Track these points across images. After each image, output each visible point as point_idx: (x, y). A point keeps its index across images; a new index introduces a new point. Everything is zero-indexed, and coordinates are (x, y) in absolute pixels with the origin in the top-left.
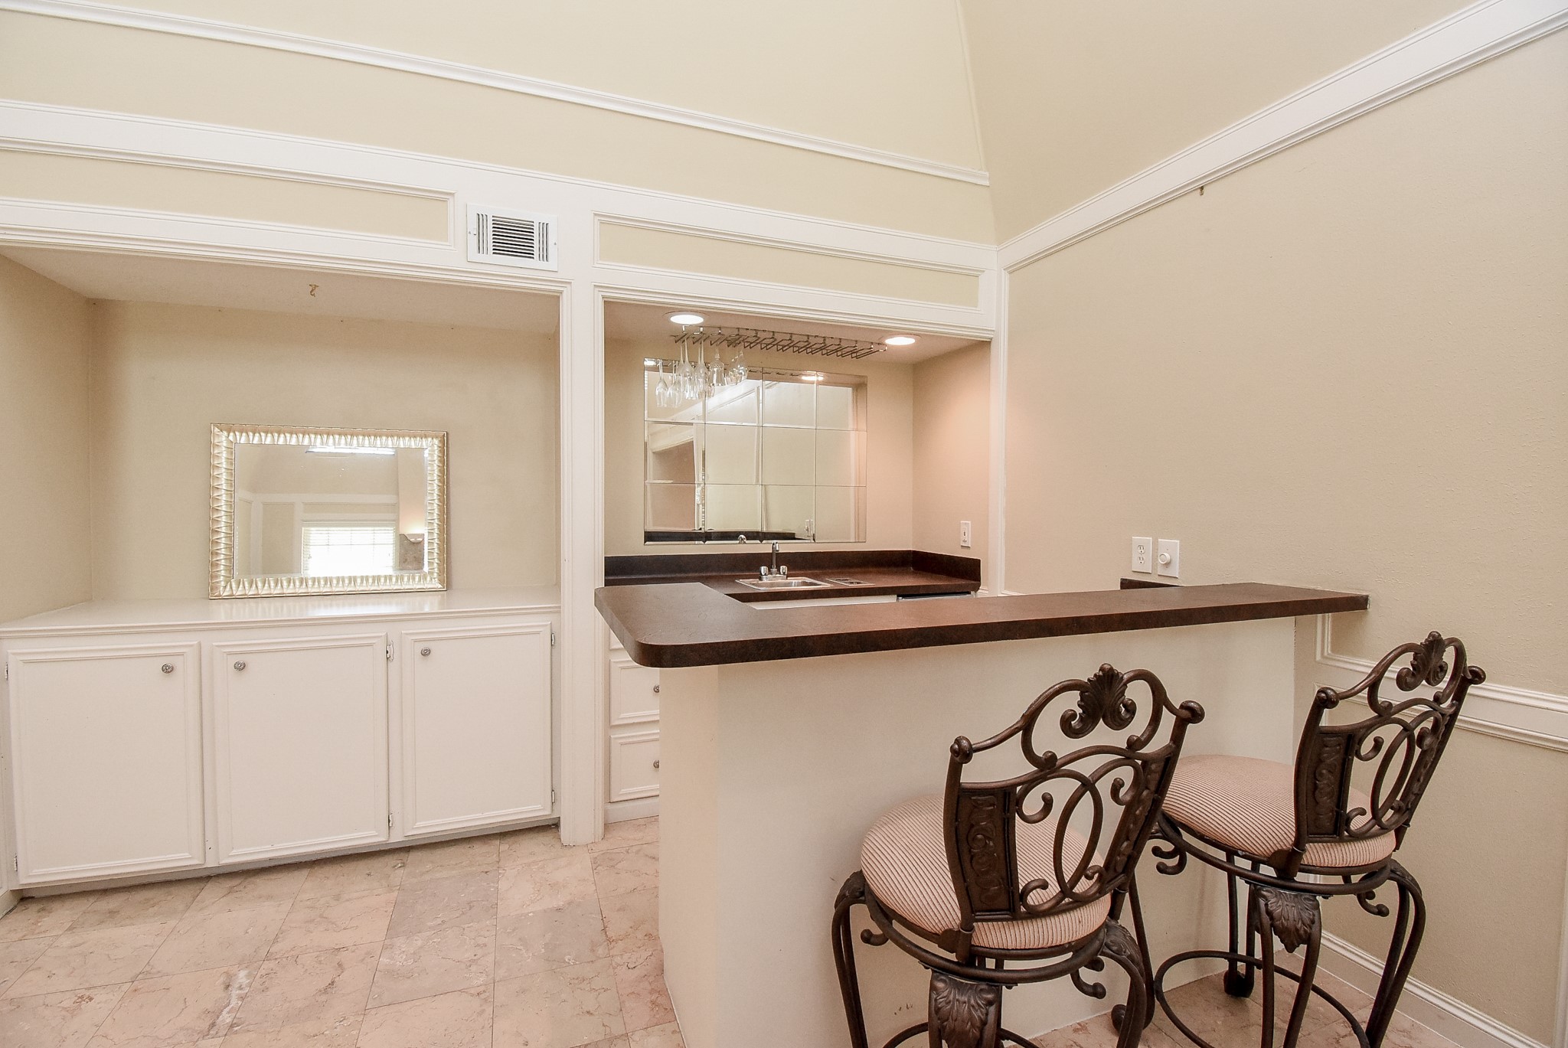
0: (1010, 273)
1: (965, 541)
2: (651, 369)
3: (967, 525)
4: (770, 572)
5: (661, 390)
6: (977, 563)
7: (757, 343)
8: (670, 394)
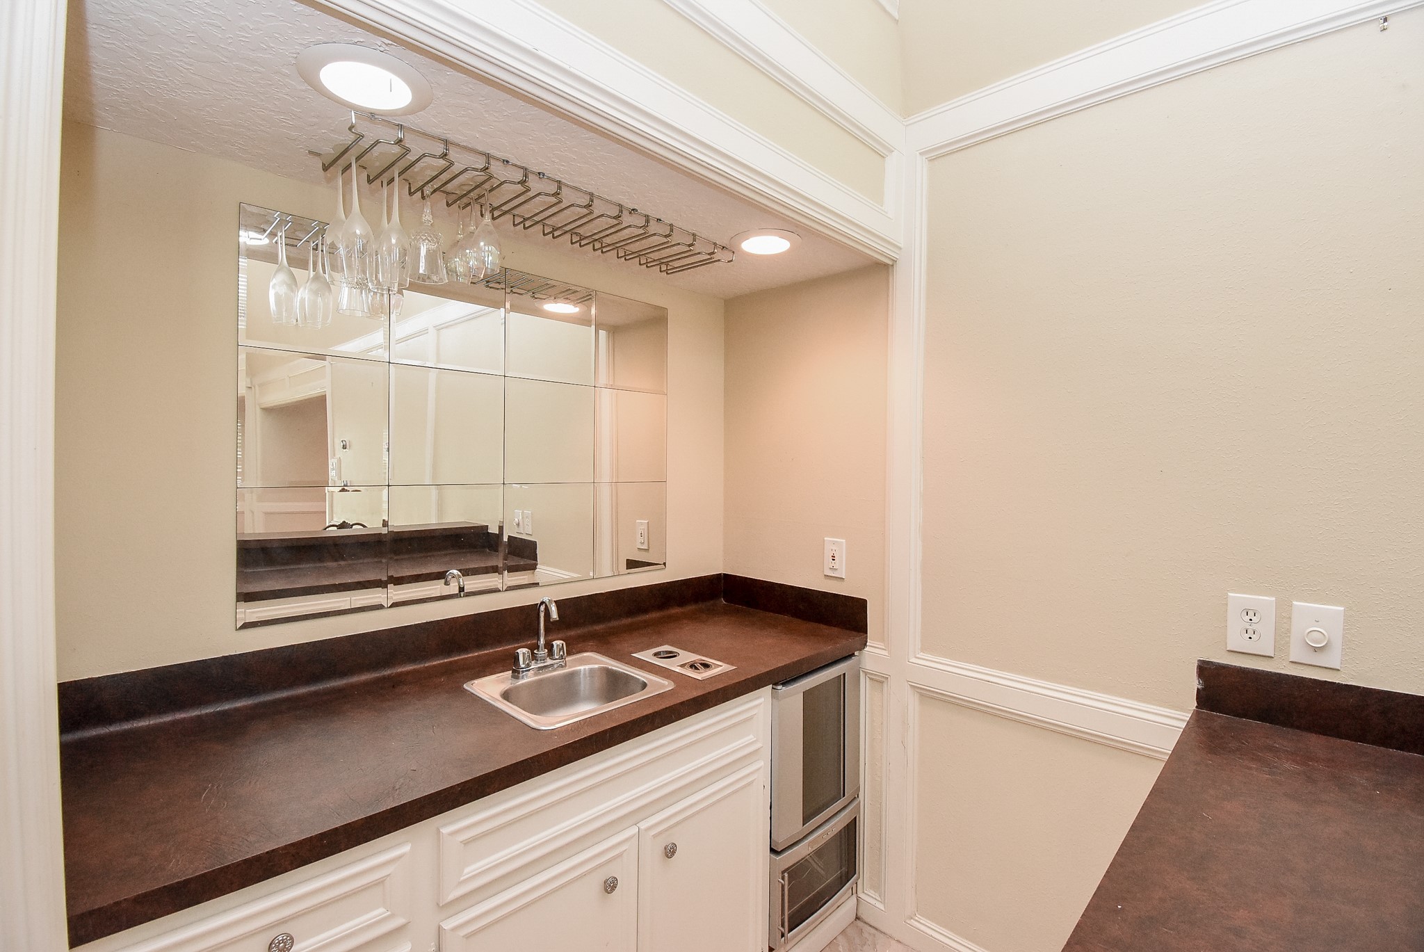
0: (931, 160)
1: (833, 569)
2: (253, 254)
3: (836, 544)
4: (534, 657)
5: (283, 290)
6: (860, 605)
7: (505, 213)
8: (302, 301)
